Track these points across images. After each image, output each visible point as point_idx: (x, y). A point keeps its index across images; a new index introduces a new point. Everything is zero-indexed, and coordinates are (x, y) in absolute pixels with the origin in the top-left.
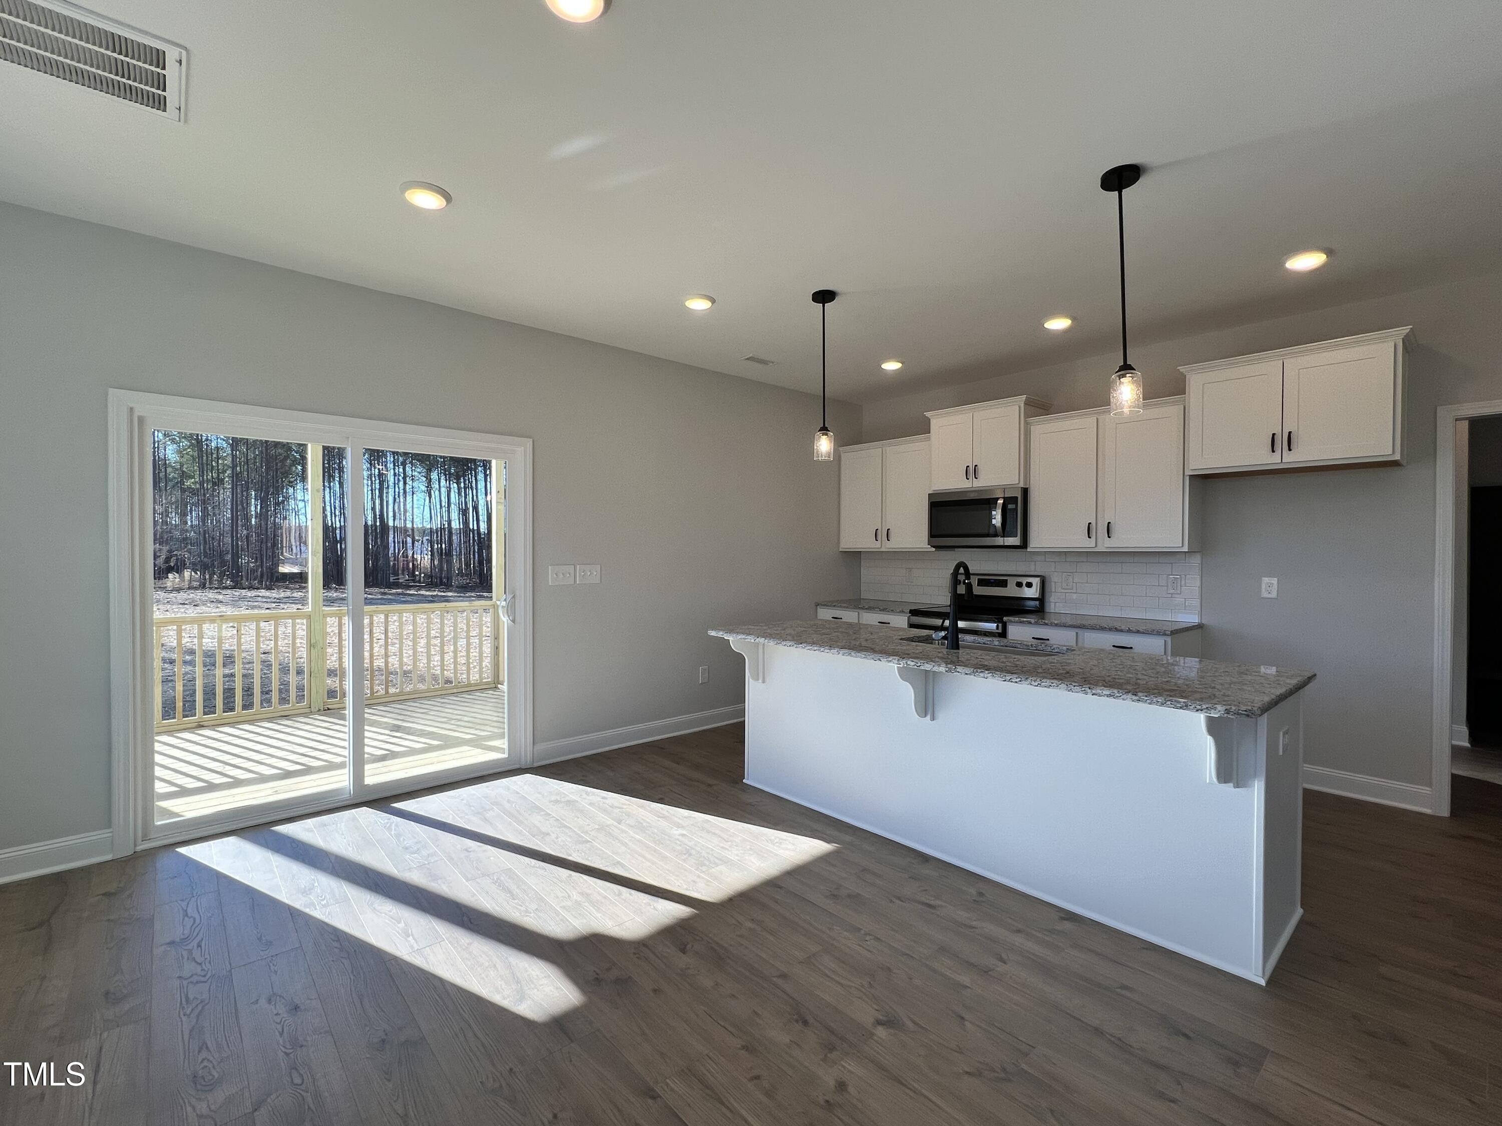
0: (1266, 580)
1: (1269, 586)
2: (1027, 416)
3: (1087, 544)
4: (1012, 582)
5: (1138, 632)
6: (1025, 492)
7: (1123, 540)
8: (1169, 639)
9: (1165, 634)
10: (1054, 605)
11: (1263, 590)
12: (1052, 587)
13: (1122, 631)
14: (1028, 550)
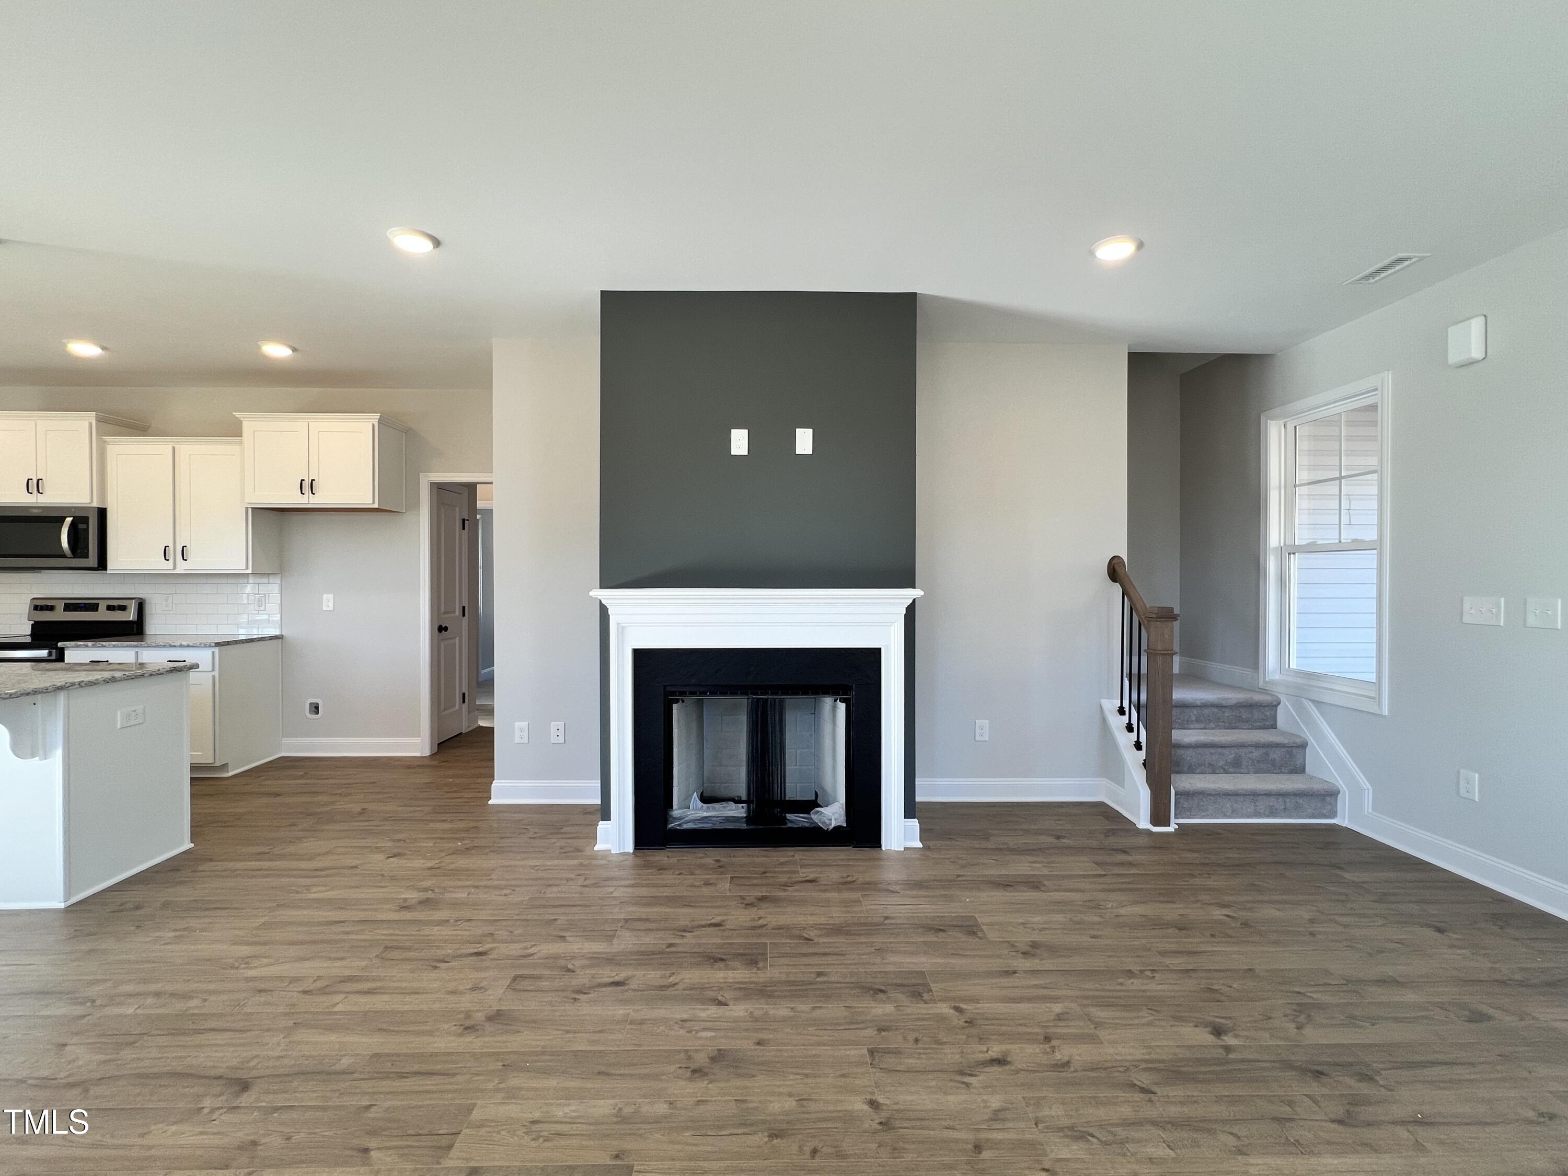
0: (325, 596)
1: (328, 602)
2: (100, 433)
3: (167, 566)
4: (103, 606)
5: (188, 646)
6: (102, 513)
7: (192, 565)
8: (216, 650)
9: (210, 646)
10: (153, 626)
11: (324, 605)
12: (149, 610)
13: (175, 646)
14: (108, 572)
